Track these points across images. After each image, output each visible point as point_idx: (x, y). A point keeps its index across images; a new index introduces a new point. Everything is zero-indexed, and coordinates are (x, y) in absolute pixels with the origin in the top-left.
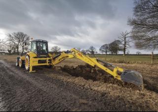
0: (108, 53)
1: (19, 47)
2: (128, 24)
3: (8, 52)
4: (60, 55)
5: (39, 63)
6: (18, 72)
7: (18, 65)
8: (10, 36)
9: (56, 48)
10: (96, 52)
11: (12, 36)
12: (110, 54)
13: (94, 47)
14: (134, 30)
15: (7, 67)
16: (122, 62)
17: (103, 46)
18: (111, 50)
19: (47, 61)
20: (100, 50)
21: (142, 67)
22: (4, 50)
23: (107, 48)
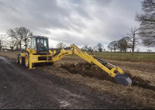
0: (117, 51)
1: (22, 43)
2: (136, 20)
3: (10, 48)
4: (60, 52)
5: (39, 60)
6: (17, 69)
7: (19, 62)
8: (12, 31)
9: (61, 45)
10: (104, 50)
11: (14, 31)
12: (119, 52)
13: (102, 44)
14: (142, 26)
15: (7, 64)
16: (128, 60)
17: (112, 43)
18: (119, 48)
19: (48, 58)
20: (108, 47)
21: (146, 65)
22: (6, 46)
23: (116, 45)
